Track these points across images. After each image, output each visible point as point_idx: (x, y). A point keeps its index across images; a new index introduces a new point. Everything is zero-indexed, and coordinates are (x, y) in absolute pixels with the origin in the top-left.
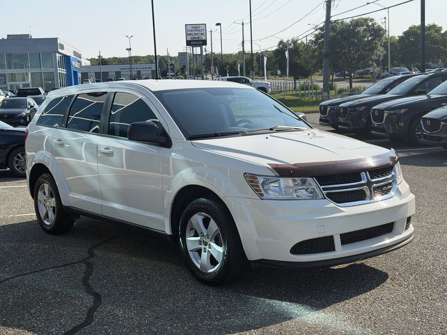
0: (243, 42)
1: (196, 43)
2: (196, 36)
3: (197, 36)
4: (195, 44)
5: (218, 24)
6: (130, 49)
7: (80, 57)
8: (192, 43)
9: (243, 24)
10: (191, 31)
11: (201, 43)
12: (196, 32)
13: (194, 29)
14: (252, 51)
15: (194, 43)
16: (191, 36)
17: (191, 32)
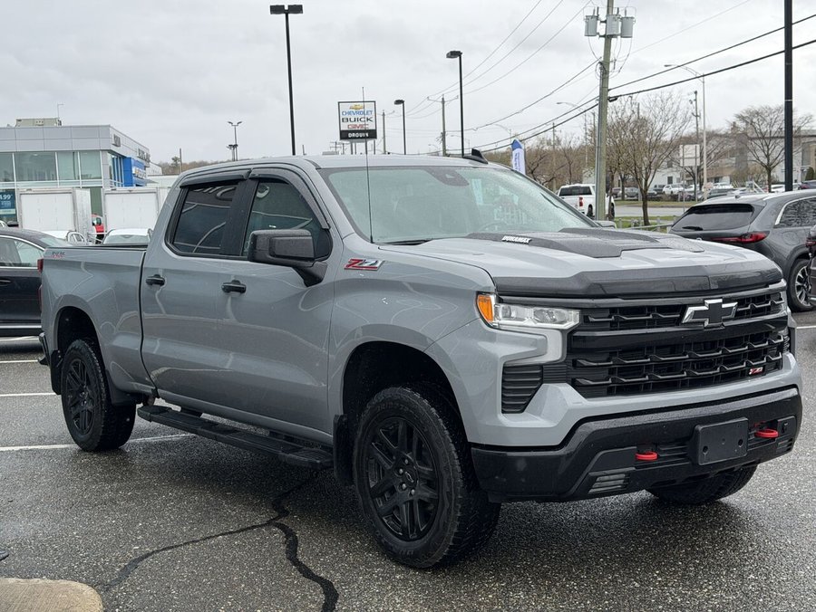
0: (444, 135)
1: (357, 135)
2: (358, 123)
3: (360, 123)
4: (355, 138)
5: (399, 102)
6: (236, 146)
7: (147, 160)
8: (350, 135)
9: (443, 102)
10: (349, 113)
11: (367, 135)
12: (357, 116)
13: (354, 111)
14: (463, 149)
15: (354, 135)
16: (349, 123)
17: (347, 116)
